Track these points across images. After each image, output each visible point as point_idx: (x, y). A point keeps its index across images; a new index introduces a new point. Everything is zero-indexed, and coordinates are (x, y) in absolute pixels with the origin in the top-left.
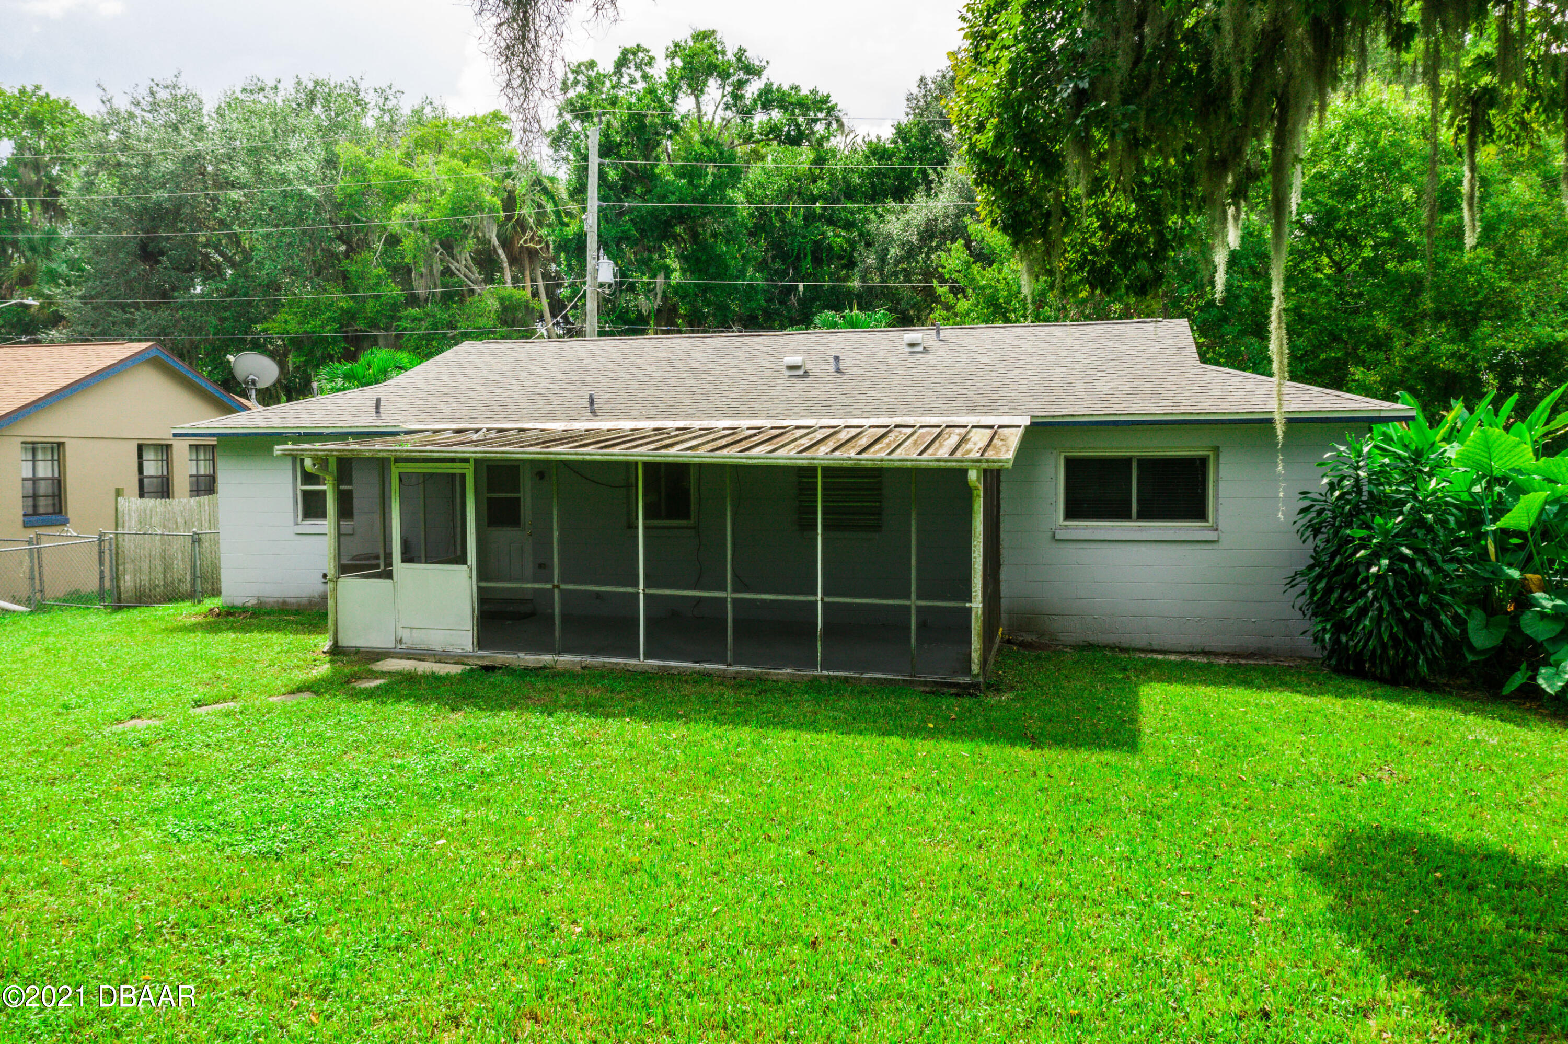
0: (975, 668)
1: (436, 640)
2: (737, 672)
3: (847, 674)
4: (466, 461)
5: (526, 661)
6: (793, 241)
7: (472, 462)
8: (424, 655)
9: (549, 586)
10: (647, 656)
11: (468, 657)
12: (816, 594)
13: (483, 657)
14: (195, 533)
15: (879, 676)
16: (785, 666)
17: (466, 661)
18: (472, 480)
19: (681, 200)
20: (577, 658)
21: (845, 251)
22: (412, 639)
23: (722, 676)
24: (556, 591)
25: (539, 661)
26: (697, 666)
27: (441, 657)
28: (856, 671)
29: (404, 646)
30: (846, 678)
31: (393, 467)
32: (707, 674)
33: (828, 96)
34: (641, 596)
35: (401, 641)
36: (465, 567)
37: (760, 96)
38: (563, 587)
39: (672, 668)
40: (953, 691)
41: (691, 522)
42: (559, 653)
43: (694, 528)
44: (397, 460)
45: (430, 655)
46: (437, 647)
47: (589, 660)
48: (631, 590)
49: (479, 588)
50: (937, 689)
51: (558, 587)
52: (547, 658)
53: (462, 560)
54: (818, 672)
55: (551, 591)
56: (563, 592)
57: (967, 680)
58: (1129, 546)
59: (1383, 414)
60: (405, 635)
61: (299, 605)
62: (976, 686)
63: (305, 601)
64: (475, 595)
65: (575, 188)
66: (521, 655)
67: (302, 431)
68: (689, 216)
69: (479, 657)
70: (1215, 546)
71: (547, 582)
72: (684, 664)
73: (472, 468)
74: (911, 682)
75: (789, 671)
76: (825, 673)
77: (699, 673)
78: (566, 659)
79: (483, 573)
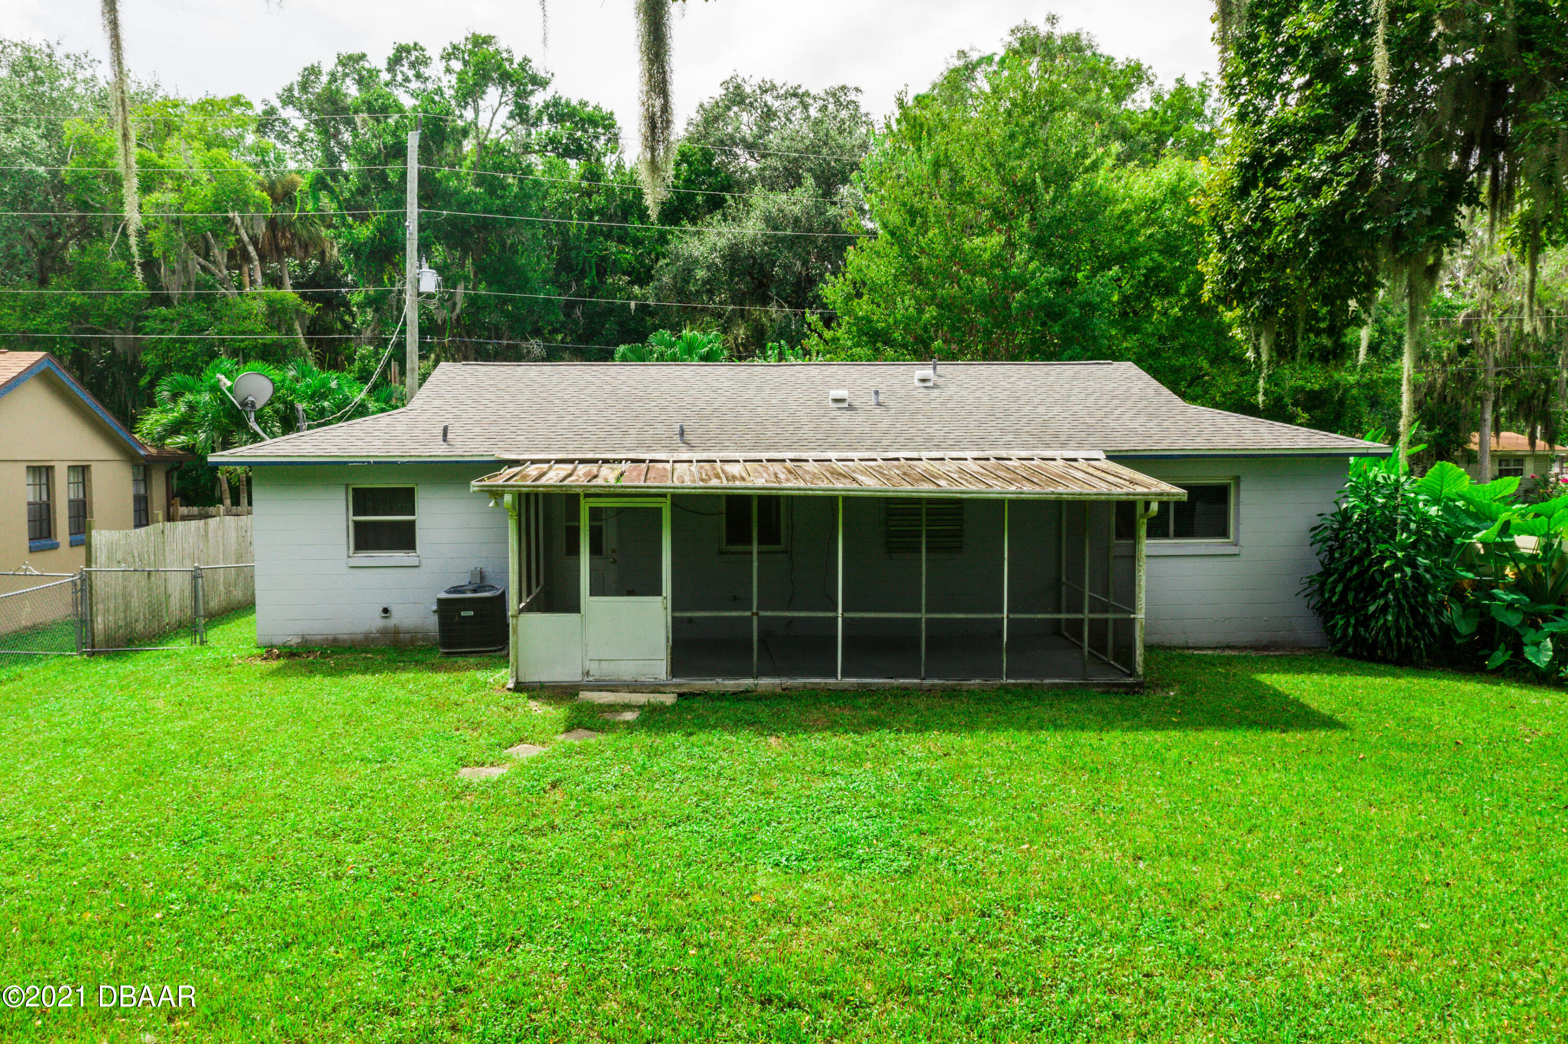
0: (1140, 670)
1: (627, 670)
2: (933, 685)
3: (1029, 681)
4: (664, 495)
5: (725, 686)
6: (578, 254)
7: (669, 496)
8: (617, 686)
9: (748, 614)
10: (844, 675)
11: (664, 685)
12: (1002, 612)
13: (681, 685)
14: (197, 568)
15: (1057, 681)
16: (975, 677)
17: (662, 689)
18: (669, 513)
19: (485, 210)
20: (777, 681)
21: (634, 268)
22: (598, 671)
23: (919, 688)
24: (755, 618)
25: (739, 686)
26: (892, 681)
27: (635, 687)
28: (1037, 677)
29: (591, 679)
30: (1030, 684)
31: (582, 501)
32: (905, 688)
33: (612, 114)
34: (840, 620)
35: (588, 674)
36: (659, 599)
37: (547, 107)
38: (762, 613)
39: (871, 684)
40: (1121, 690)
41: (781, 547)
42: (756, 677)
43: (786, 552)
44: (587, 496)
45: (623, 686)
46: (628, 678)
47: (788, 682)
48: (831, 614)
49: (674, 618)
50: (1109, 689)
51: (757, 614)
52: (747, 682)
53: (658, 593)
54: (1005, 681)
55: (750, 619)
56: (761, 619)
57: (1131, 680)
58: (1164, 560)
59: (1370, 451)
60: (593, 667)
61: (353, 641)
62: (1140, 685)
63: (361, 637)
64: (670, 625)
65: (358, 189)
66: (719, 680)
67: (372, 460)
68: (494, 227)
69: (676, 685)
70: (1236, 558)
71: (745, 610)
72: (881, 681)
73: (669, 502)
74: (1086, 685)
75: (978, 681)
76: (1010, 681)
77: (898, 687)
78: (766, 682)
79: (677, 604)
